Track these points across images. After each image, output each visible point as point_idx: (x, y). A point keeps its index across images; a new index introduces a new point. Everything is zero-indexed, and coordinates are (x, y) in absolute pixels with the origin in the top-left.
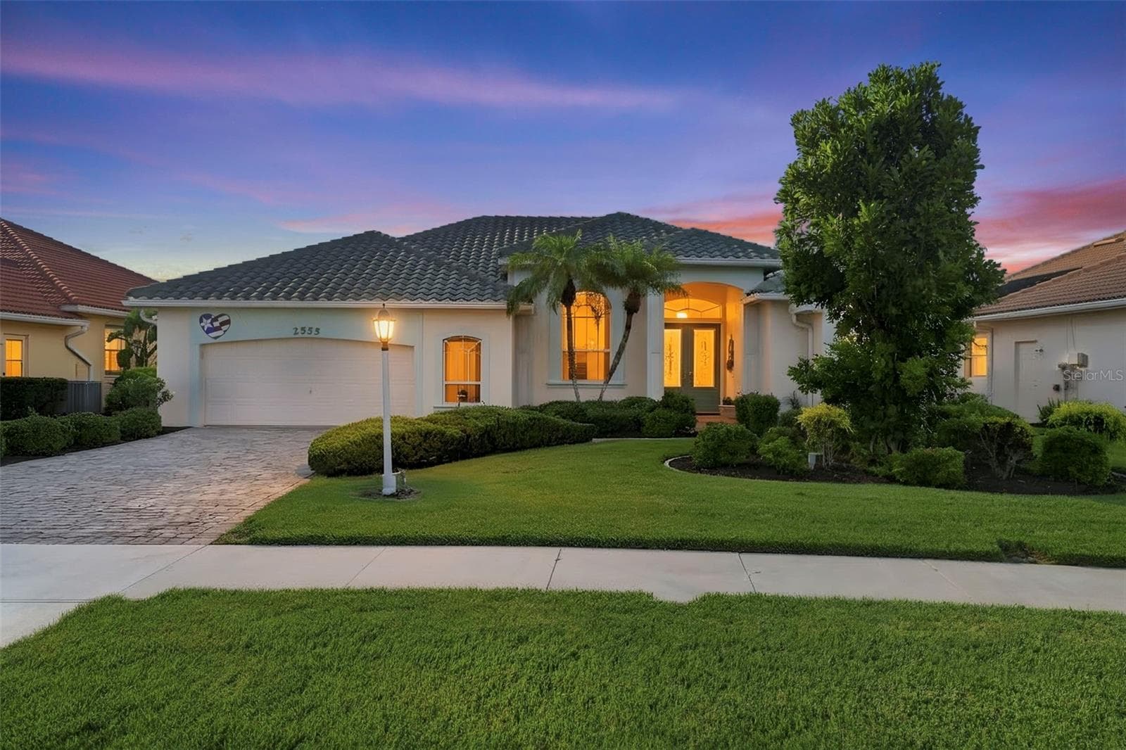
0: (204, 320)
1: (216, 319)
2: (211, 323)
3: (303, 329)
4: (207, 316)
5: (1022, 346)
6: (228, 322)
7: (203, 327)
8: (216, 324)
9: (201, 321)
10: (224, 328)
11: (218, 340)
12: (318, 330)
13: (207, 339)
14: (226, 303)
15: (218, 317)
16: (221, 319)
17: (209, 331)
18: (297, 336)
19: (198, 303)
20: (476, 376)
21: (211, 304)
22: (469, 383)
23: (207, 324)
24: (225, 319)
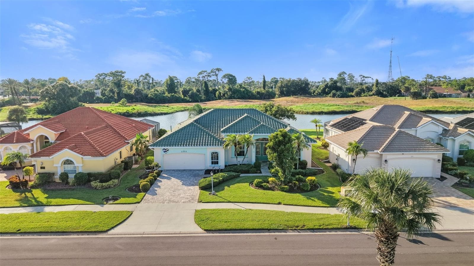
1: (166, 150)
5: (334, 148)
6: (168, 150)
8: (166, 151)
10: (168, 151)
12: (186, 151)
13: (164, 153)
14: (168, 147)
16: (167, 150)
17: (165, 152)
18: (182, 153)
19: (163, 148)
20: (218, 159)
21: (166, 148)
22: (216, 161)
23: (164, 150)
24: (168, 149)
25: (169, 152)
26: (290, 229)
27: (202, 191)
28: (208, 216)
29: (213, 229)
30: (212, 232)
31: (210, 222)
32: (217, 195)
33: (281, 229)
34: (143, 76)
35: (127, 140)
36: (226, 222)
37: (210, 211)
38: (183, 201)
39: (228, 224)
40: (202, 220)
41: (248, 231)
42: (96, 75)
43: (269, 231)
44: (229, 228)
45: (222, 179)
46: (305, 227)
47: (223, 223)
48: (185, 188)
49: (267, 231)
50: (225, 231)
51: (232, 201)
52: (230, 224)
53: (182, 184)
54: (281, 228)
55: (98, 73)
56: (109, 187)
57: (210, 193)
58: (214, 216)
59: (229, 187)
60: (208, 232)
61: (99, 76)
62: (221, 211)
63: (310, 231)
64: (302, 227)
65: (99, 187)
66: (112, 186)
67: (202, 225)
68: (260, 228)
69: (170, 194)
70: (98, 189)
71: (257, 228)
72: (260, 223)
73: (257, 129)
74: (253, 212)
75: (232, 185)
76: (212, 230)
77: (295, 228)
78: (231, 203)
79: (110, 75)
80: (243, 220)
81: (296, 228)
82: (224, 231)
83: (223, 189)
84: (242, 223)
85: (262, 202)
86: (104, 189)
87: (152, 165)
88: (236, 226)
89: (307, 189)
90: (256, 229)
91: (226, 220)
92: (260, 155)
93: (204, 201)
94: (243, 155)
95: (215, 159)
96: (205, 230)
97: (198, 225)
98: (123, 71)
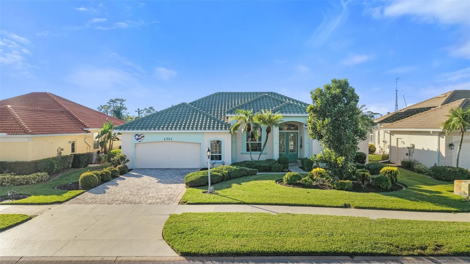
0: (136, 136)
1: (140, 136)
2: (138, 137)
3: (167, 138)
4: (137, 135)
5: (399, 139)
6: (143, 137)
7: (136, 138)
8: (140, 137)
9: (135, 136)
10: (142, 138)
11: (140, 142)
12: (171, 139)
13: (137, 142)
14: (144, 131)
15: (141, 135)
16: (141, 136)
17: (137, 139)
18: (165, 141)
19: (135, 131)
20: (220, 152)
21: (139, 132)
22: (218, 154)
23: (137, 137)
24: (143, 135)
25: (144, 140)
26: (405, 253)
27: (190, 189)
28: (196, 224)
29: (205, 251)
30: (201, 258)
31: (199, 235)
32: (217, 194)
33: (382, 255)
34: (147, 109)
35: (86, 128)
36: (237, 236)
37: (201, 217)
38: (149, 201)
39: (244, 241)
40: (180, 232)
41: (296, 258)
42: (99, 107)
43: (352, 258)
44: (245, 249)
45: (227, 172)
46: (444, 251)
47: (231, 237)
48: (162, 186)
49: (348, 258)
50: (236, 258)
51: (247, 201)
52: (248, 241)
53: (158, 182)
54: (384, 251)
55: (100, 105)
56: (27, 183)
57: (204, 191)
58: (209, 225)
59: (240, 184)
60: (191, 258)
61: (101, 108)
62: (226, 216)
63: (463, 259)
64: (436, 249)
65: (8, 182)
66: (33, 182)
67: (177, 243)
68: (327, 249)
69: (129, 193)
70: (5, 185)
71: (319, 249)
72: (321, 238)
73: (282, 108)
74: (295, 218)
75: (245, 182)
76: (202, 255)
77: (419, 251)
78: (246, 205)
79: (110, 102)
80: (278, 234)
81: (423, 252)
82: (232, 258)
83: (230, 187)
84: (278, 238)
85: (308, 203)
86: (17, 185)
87: (115, 158)
88: (264, 245)
89: (387, 187)
90: (317, 252)
91: (238, 233)
92: (284, 152)
93: (191, 202)
94: (260, 150)
95: (216, 152)
96: (184, 254)
97: (168, 242)
98: (124, 99)
